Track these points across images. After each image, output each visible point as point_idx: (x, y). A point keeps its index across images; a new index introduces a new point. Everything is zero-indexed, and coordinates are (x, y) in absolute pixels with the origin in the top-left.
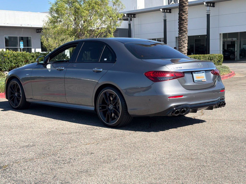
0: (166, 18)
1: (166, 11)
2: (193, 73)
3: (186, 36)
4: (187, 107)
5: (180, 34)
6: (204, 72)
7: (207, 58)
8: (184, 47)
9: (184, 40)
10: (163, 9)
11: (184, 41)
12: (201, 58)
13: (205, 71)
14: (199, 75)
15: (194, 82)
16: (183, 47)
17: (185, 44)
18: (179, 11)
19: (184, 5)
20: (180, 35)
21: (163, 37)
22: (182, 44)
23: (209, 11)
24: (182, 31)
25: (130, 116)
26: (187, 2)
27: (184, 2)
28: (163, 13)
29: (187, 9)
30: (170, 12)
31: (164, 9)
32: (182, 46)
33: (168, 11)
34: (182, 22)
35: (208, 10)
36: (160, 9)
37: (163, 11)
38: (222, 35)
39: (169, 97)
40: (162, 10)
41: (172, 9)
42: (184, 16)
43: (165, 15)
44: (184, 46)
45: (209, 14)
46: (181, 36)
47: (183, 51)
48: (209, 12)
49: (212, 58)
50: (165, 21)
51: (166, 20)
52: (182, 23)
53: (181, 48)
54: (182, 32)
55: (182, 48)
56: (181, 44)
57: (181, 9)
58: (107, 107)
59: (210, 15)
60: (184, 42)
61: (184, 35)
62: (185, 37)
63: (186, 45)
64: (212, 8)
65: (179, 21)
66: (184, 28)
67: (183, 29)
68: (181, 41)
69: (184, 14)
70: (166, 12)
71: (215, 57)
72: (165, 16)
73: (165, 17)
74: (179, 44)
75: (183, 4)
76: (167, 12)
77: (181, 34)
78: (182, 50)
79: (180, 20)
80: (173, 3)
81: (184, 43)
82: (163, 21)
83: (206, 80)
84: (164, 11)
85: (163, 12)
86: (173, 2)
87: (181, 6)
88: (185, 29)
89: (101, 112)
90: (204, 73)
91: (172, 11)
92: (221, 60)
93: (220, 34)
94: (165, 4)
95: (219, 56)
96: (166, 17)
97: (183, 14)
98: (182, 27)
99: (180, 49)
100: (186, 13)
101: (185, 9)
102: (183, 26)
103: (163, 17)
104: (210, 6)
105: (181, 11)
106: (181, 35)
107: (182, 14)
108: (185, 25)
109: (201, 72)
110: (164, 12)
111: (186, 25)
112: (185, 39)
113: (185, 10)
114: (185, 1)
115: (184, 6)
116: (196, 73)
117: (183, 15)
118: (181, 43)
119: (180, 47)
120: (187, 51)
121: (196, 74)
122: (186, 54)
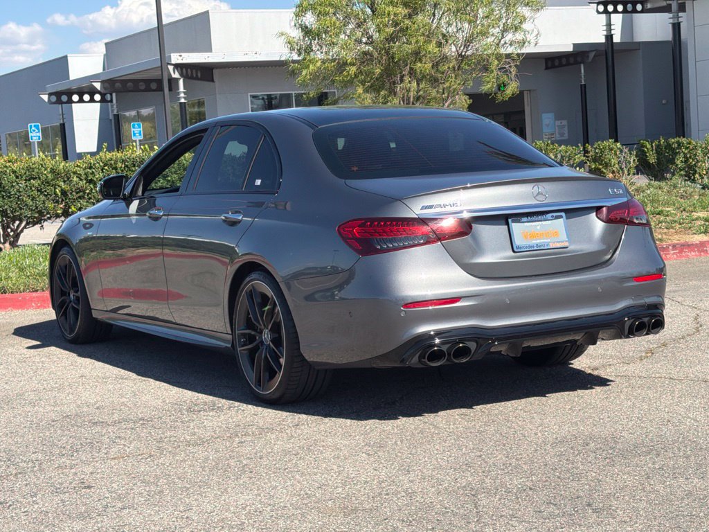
2: (510, 220)
4: (479, 338)
6: (561, 217)
13: (565, 211)
14: (538, 227)
15: (514, 251)
25: (310, 365)
39: (406, 306)
58: (257, 338)
83: (566, 244)
89: (245, 352)
90: (562, 220)
109: (549, 216)
116: (525, 219)
121: (526, 224)
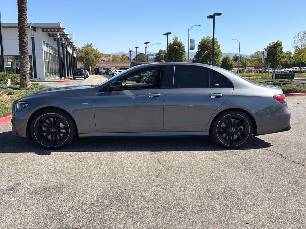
8: (27, 68)
9: (26, 61)
11: (27, 62)
16: (26, 68)
17: (27, 65)
19: (25, 29)
22: (25, 65)
24: (24, 53)
27: (25, 26)
34: (23, 45)
42: (26, 39)
44: (27, 67)
46: (24, 58)
55: (25, 69)
57: (22, 32)
61: (26, 57)
62: (27, 59)
67: (25, 51)
74: (22, 65)
88: (27, 51)
97: (24, 37)
99: (23, 69)
101: (26, 33)
102: (25, 48)
105: (22, 34)
108: (27, 48)
113: (26, 34)
117: (25, 38)
118: (24, 64)
122: (28, 74)
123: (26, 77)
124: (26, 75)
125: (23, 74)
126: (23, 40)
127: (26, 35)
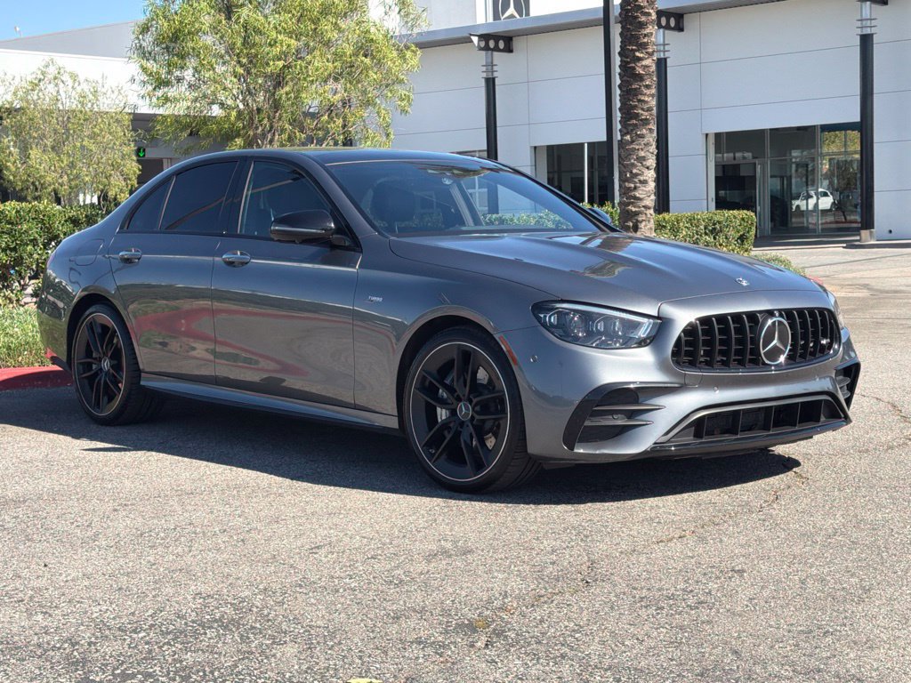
0: (493, 72)
1: (492, 44)
3: (651, 140)
5: (625, 131)
7: (702, 227)
8: (644, 182)
9: (642, 154)
10: (481, 37)
11: (644, 158)
12: (681, 224)
16: (641, 182)
17: (646, 171)
18: (621, 42)
19: (643, 19)
20: (628, 137)
21: (485, 148)
22: (635, 171)
23: (664, 45)
24: (635, 122)
26: (652, 9)
27: (642, 7)
28: (484, 52)
29: (652, 34)
30: (509, 49)
31: (485, 37)
32: (636, 180)
33: (501, 45)
34: (633, 87)
35: (661, 42)
36: (472, 37)
37: (483, 44)
38: (712, 140)
40: (479, 41)
41: (514, 39)
42: (644, 63)
43: (490, 60)
44: (642, 178)
45: (665, 59)
46: (632, 142)
47: (641, 196)
48: (664, 51)
49: (718, 226)
50: (490, 84)
51: (494, 79)
52: (636, 89)
53: (633, 185)
54: (636, 125)
55: (635, 188)
56: (631, 172)
57: (629, 33)
59: (668, 60)
60: (644, 163)
61: (642, 136)
62: (647, 145)
63: (650, 175)
64: (676, 34)
65: (622, 81)
66: (643, 109)
67: (640, 111)
68: (630, 160)
69: (642, 55)
70: (493, 50)
71: (728, 223)
72: (490, 65)
73: (490, 68)
74: (625, 172)
75: (637, 17)
76: (497, 49)
77: (632, 130)
78: (638, 195)
79: (625, 78)
80: (512, 16)
81: (643, 165)
82: (483, 83)
84: (487, 44)
85: (481, 49)
86: (511, 10)
87: (631, 24)
88: (646, 114)
91: (517, 43)
92: (748, 232)
93: (707, 135)
94: (481, 20)
95: (743, 219)
96: (495, 68)
97: (637, 54)
98: (636, 106)
99: (629, 189)
100: (651, 50)
101: (645, 35)
102: (640, 101)
103: (484, 69)
104: (668, 27)
105: (630, 44)
106: (631, 138)
107: (634, 56)
108: (646, 99)
110: (487, 48)
111: (649, 96)
112: (645, 150)
113: (645, 40)
114: (646, 4)
115: (642, 25)
117: (640, 59)
118: (633, 165)
119: (627, 184)
120: (653, 197)
122: (649, 208)
123: (637, 221)
124: (637, 214)
125: (627, 211)
126: (634, 68)
127: (646, 44)
